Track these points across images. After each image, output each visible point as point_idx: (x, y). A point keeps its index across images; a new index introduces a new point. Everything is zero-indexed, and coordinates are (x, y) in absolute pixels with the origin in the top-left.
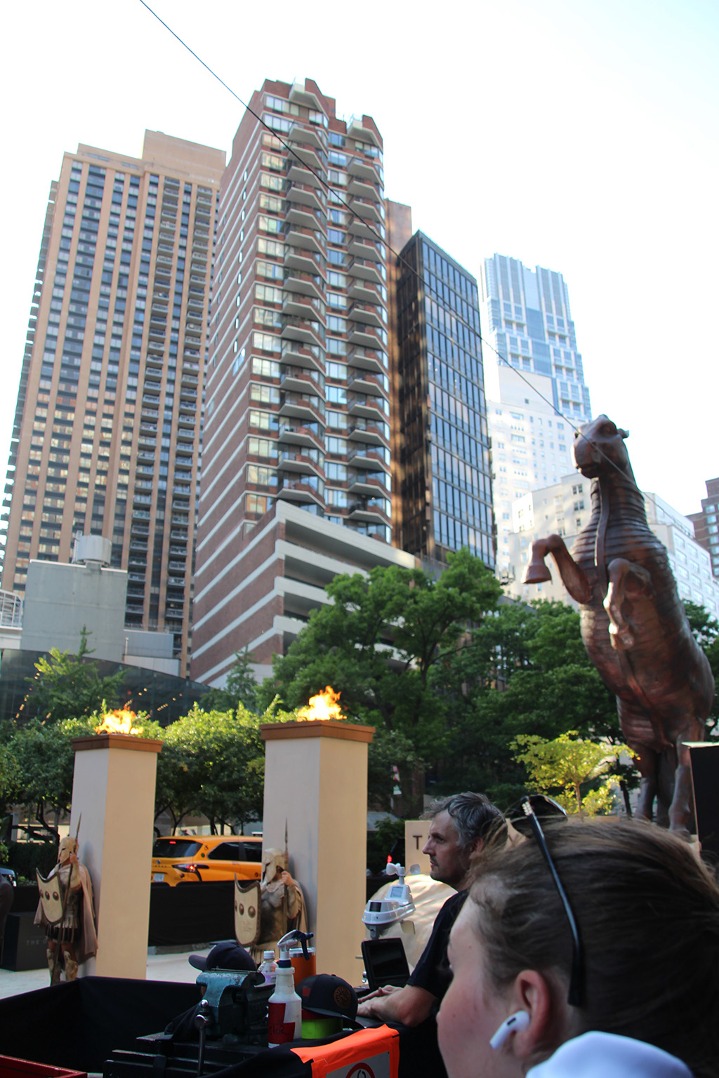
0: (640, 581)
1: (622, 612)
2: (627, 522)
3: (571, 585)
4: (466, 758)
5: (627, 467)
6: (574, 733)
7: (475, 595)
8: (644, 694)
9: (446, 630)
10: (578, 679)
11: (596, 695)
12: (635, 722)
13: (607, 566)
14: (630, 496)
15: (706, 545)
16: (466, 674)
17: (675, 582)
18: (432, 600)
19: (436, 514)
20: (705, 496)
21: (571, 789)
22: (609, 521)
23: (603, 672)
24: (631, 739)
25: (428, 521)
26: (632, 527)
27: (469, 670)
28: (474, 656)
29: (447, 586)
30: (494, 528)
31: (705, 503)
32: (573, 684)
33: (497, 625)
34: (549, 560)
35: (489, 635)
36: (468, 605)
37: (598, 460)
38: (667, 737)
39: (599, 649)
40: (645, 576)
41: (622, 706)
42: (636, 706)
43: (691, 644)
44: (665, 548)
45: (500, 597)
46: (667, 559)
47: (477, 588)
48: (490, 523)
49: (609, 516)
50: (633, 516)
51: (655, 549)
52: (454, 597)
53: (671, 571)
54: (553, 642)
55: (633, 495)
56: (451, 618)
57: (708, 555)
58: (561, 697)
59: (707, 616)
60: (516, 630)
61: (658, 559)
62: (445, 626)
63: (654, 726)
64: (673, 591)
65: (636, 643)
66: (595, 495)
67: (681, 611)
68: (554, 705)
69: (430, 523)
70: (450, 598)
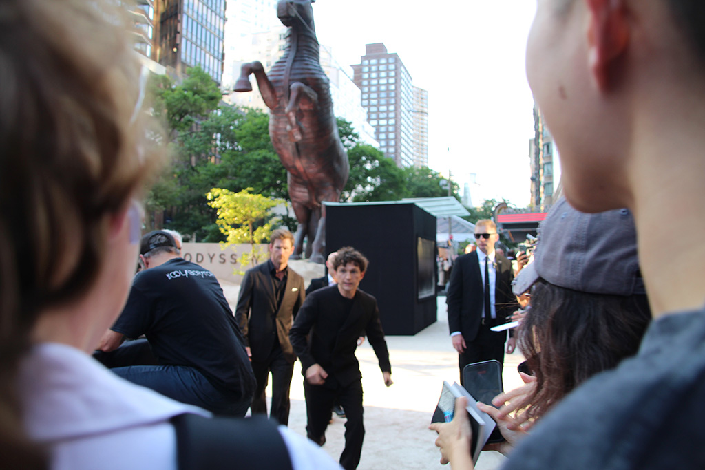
0: (310, 99)
1: (296, 117)
2: (307, 59)
3: (265, 96)
4: (191, 207)
5: (312, 22)
6: (251, 189)
7: (203, 97)
8: (305, 172)
9: (183, 120)
10: (266, 160)
11: (276, 171)
12: (298, 189)
13: (290, 86)
14: (311, 43)
15: (359, 85)
16: (195, 151)
17: (332, 103)
18: (174, 98)
19: (184, 41)
20: (364, 54)
21: (247, 225)
22: (295, 57)
23: (281, 156)
24: (294, 199)
25: (178, 45)
26: (309, 63)
27: (197, 149)
28: (201, 140)
29: (185, 90)
30: (223, 55)
31: (363, 58)
32: (264, 163)
33: (218, 120)
34: (252, 78)
35: (212, 127)
36: (198, 104)
37: (293, 15)
38: (317, 200)
39: (279, 140)
40: (314, 96)
41: (291, 178)
42: (299, 178)
43: (337, 143)
44: (328, 80)
45: (220, 101)
46: (329, 87)
47: (204, 93)
48: (221, 51)
49: (296, 54)
50: (311, 55)
51: (322, 79)
52: (188, 98)
53: (330, 95)
54: (253, 134)
55: (313, 42)
56: (186, 112)
57: (360, 91)
58: (254, 170)
59: (352, 129)
60: (231, 125)
61: (324, 86)
62: (181, 117)
63: (310, 192)
64: (330, 108)
65: (303, 139)
66: (288, 39)
67: (334, 122)
68: (249, 175)
69: (179, 46)
70: (185, 98)
